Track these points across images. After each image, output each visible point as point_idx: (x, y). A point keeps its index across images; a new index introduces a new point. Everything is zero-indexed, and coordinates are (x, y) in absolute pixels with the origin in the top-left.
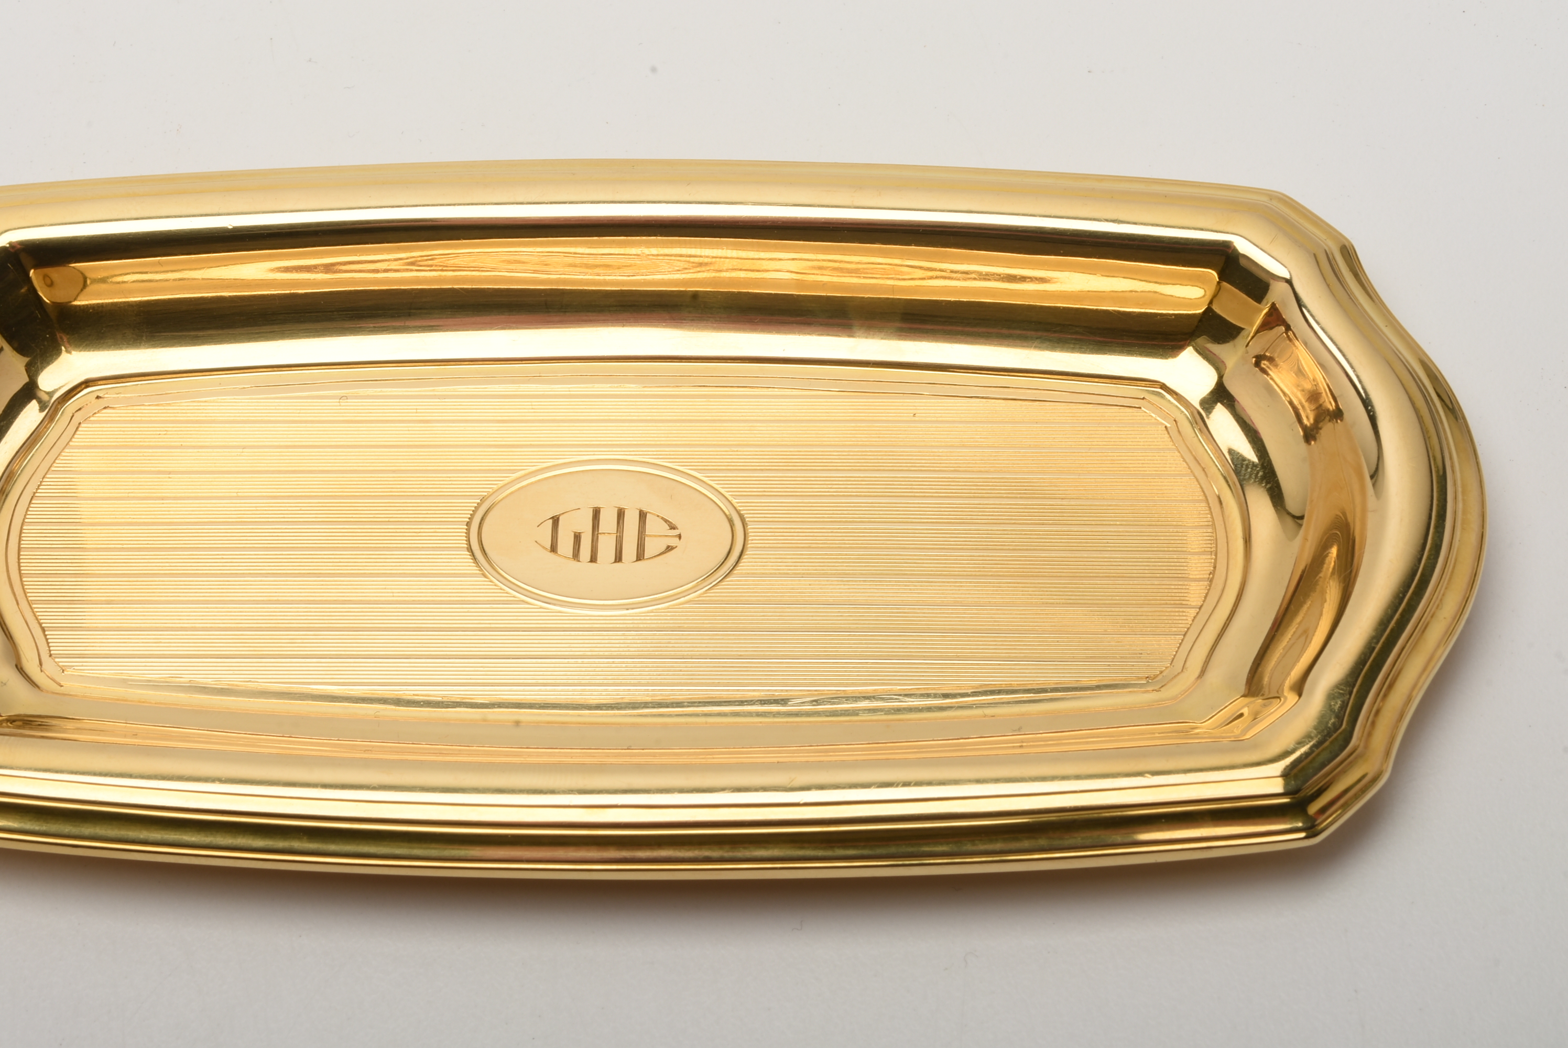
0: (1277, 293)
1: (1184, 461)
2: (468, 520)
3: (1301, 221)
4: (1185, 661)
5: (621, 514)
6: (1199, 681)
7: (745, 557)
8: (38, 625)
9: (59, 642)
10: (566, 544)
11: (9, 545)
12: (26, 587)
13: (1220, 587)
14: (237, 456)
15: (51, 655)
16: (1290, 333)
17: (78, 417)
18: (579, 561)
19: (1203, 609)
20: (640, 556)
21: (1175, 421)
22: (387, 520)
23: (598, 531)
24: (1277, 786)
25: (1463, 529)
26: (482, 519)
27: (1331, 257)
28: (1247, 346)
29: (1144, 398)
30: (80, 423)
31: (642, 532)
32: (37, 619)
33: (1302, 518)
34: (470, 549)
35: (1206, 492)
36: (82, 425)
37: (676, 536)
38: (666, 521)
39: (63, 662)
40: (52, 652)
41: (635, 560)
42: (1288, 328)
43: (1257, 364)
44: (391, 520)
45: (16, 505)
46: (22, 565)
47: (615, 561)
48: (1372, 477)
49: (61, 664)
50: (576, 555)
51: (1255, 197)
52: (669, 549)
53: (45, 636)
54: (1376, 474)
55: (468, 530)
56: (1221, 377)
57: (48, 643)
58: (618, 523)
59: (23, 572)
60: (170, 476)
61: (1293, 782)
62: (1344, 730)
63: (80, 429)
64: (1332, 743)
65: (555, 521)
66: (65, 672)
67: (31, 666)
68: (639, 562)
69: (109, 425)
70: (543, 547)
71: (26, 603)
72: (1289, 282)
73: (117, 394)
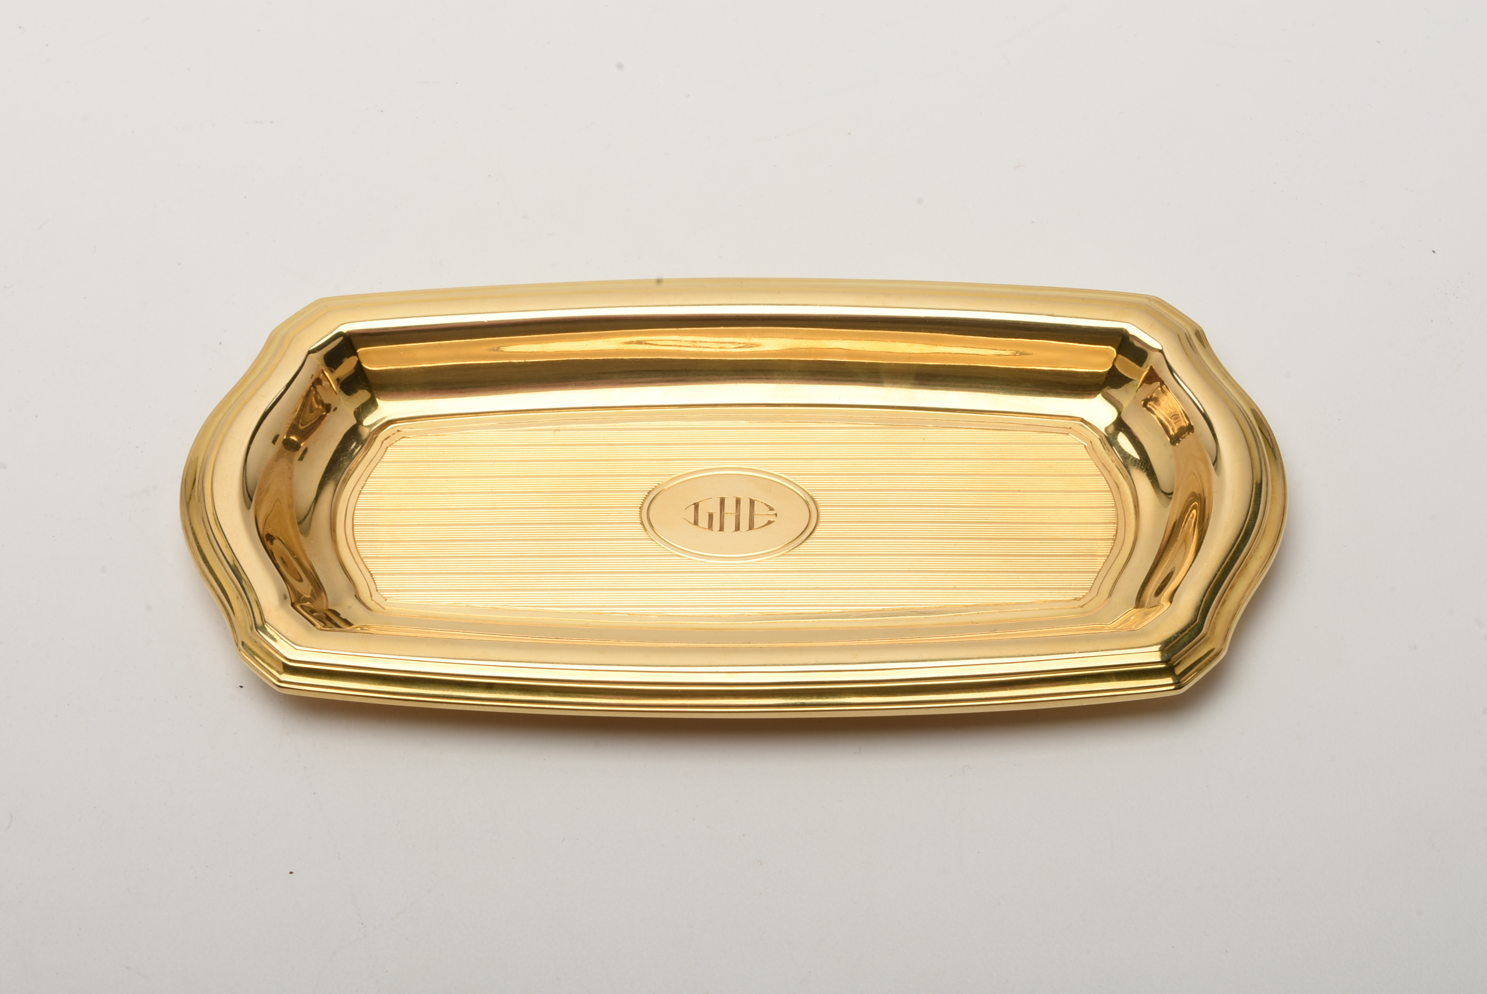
0: (1153, 360)
1: (1097, 467)
2: (640, 506)
3: (1169, 314)
4: (1099, 590)
5: (738, 501)
6: (1109, 600)
7: (817, 529)
8: (368, 572)
9: (382, 582)
10: (703, 520)
11: (347, 522)
12: (359, 549)
13: (1120, 544)
14: (490, 467)
15: (377, 590)
16: (1164, 387)
17: (386, 443)
18: (712, 530)
19: (1109, 557)
20: (751, 527)
21: (1091, 442)
22: (588, 506)
23: (724, 511)
24: (1157, 657)
25: (1272, 503)
26: (650, 505)
27: (1188, 336)
28: (1137, 391)
29: (1070, 428)
30: (387, 447)
31: (752, 513)
32: (367, 568)
33: (1172, 494)
34: (642, 523)
35: (1111, 486)
36: (389, 448)
37: (774, 514)
38: (767, 505)
39: (385, 594)
40: (378, 589)
41: (748, 529)
42: (1162, 383)
43: (1145, 405)
44: (591, 506)
45: (349, 499)
46: (355, 535)
47: (736, 530)
48: (1214, 464)
49: (384, 596)
50: (710, 526)
51: (1140, 299)
52: (770, 522)
53: (373, 578)
54: (1216, 462)
55: (641, 512)
56: (1119, 413)
57: (375, 583)
58: (737, 507)
59: (356, 539)
60: (448, 479)
61: (1166, 655)
62: (1197, 623)
63: (388, 451)
64: (1190, 631)
65: (696, 506)
66: (387, 601)
67: (365, 596)
68: (751, 531)
69: (406, 448)
70: (689, 522)
71: (360, 559)
72: (1161, 351)
73: (410, 429)
